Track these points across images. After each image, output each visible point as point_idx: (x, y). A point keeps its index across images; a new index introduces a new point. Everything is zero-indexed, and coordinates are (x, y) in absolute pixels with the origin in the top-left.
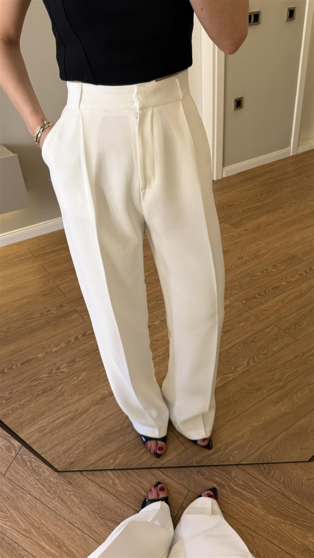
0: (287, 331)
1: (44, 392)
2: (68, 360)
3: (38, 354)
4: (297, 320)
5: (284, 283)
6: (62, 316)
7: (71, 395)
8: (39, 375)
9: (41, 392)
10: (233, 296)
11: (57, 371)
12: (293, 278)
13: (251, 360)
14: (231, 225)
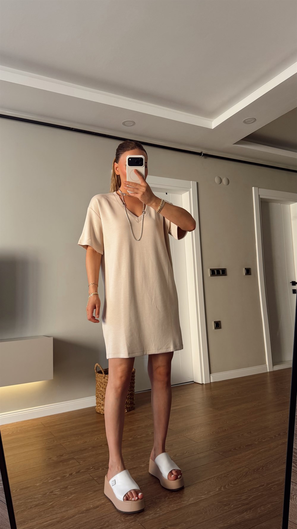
0: (255, 471)
1: (36, 506)
2: (61, 487)
3: (37, 483)
4: (265, 464)
5: (256, 443)
6: (61, 461)
7: (60, 508)
8: (34, 496)
9: (34, 506)
10: (212, 450)
11: (50, 494)
12: (264, 439)
13: (222, 487)
14: (215, 409)
